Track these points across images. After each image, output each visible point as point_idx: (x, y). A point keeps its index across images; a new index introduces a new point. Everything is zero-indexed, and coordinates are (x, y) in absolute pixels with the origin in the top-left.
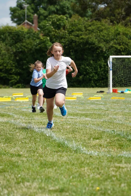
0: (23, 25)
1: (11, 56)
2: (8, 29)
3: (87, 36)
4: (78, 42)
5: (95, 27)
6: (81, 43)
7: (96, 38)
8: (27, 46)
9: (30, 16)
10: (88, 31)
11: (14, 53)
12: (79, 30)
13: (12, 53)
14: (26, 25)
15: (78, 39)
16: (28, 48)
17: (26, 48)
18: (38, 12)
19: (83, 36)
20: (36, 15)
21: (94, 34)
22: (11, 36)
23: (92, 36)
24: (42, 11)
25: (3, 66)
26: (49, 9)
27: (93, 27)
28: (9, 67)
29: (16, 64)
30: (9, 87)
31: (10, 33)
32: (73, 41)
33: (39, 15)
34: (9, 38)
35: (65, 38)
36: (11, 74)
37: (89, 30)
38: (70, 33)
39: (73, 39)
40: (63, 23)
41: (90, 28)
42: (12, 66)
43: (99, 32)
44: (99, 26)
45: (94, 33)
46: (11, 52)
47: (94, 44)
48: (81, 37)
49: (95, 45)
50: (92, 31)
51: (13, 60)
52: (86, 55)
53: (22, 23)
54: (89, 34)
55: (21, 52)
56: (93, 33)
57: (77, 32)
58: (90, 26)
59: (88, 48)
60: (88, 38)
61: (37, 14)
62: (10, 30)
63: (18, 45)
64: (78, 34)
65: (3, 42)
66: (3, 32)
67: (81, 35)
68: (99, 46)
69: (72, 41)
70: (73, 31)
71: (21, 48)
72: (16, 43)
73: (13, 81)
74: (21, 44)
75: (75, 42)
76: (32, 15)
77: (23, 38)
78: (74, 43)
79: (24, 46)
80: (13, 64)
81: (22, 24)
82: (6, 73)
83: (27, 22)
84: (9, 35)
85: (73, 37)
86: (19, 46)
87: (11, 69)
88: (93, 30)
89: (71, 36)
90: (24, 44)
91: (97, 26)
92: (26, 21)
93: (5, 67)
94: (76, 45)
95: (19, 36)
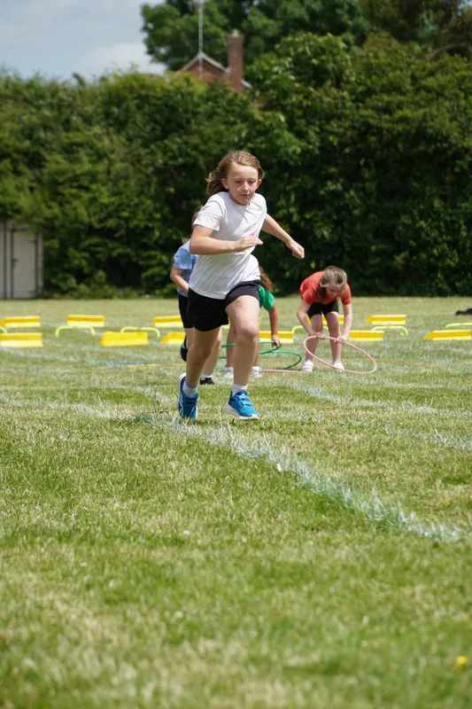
0: (190, 69)
1: (149, 184)
2: (135, 84)
3: (421, 112)
4: (388, 131)
5: (449, 77)
6: (400, 135)
7: (453, 119)
8: (202, 147)
9: (216, 36)
10: (423, 93)
11: (158, 171)
12: (393, 88)
13: (151, 169)
14: (200, 69)
15: (387, 121)
16: (211, 155)
17: (203, 153)
18: (244, 24)
19: (407, 112)
20: (236, 34)
21: (447, 104)
22: (147, 108)
23: (438, 110)
24: (259, 20)
25: (119, 217)
26: (285, 12)
27: (441, 78)
28: (139, 221)
29: (166, 210)
30: (140, 296)
31: (144, 100)
32: (369, 126)
33: (249, 34)
34: (139, 118)
35: (339, 118)
36: (146, 247)
37: (428, 90)
38: (360, 99)
39: (372, 121)
40: (335, 62)
41: (430, 82)
42: (151, 219)
43: (462, 95)
44: (464, 73)
45: (446, 98)
46: (147, 166)
47: (446, 138)
48: (399, 113)
49: (450, 144)
50: (439, 93)
51: (154, 198)
52: (417, 179)
53: (186, 63)
54: (429, 102)
55: (184, 166)
56: (441, 100)
57: (386, 98)
58: (432, 74)
59: (425, 152)
60: (424, 119)
61: (242, 30)
62: (143, 86)
63: (175, 142)
64: (389, 103)
65: (118, 132)
66: (118, 96)
67: (400, 107)
68: (463, 148)
69: (366, 130)
70: (369, 92)
71: (182, 153)
72: (165, 134)
73: (156, 270)
74: (185, 137)
75: (380, 130)
76: (223, 34)
77: (190, 115)
78: (373, 134)
79: (196, 148)
80: (156, 210)
81: (186, 67)
82: (128, 244)
83: (204, 60)
84: (139, 107)
85: (370, 112)
86: (175, 147)
87: (148, 229)
88: (443, 87)
89: (363, 112)
90: (195, 140)
91: (458, 74)
92: (201, 56)
93: (127, 220)
94: (380, 141)
95: (173, 109)
